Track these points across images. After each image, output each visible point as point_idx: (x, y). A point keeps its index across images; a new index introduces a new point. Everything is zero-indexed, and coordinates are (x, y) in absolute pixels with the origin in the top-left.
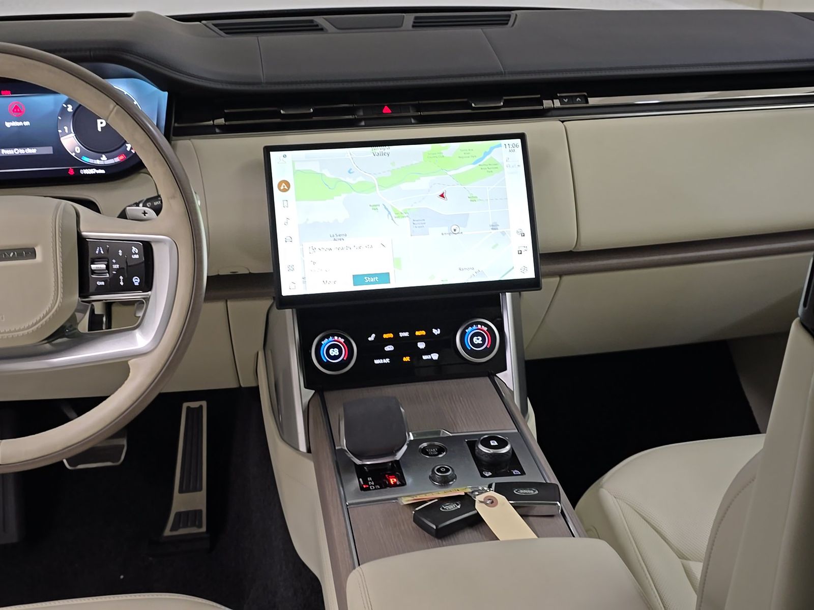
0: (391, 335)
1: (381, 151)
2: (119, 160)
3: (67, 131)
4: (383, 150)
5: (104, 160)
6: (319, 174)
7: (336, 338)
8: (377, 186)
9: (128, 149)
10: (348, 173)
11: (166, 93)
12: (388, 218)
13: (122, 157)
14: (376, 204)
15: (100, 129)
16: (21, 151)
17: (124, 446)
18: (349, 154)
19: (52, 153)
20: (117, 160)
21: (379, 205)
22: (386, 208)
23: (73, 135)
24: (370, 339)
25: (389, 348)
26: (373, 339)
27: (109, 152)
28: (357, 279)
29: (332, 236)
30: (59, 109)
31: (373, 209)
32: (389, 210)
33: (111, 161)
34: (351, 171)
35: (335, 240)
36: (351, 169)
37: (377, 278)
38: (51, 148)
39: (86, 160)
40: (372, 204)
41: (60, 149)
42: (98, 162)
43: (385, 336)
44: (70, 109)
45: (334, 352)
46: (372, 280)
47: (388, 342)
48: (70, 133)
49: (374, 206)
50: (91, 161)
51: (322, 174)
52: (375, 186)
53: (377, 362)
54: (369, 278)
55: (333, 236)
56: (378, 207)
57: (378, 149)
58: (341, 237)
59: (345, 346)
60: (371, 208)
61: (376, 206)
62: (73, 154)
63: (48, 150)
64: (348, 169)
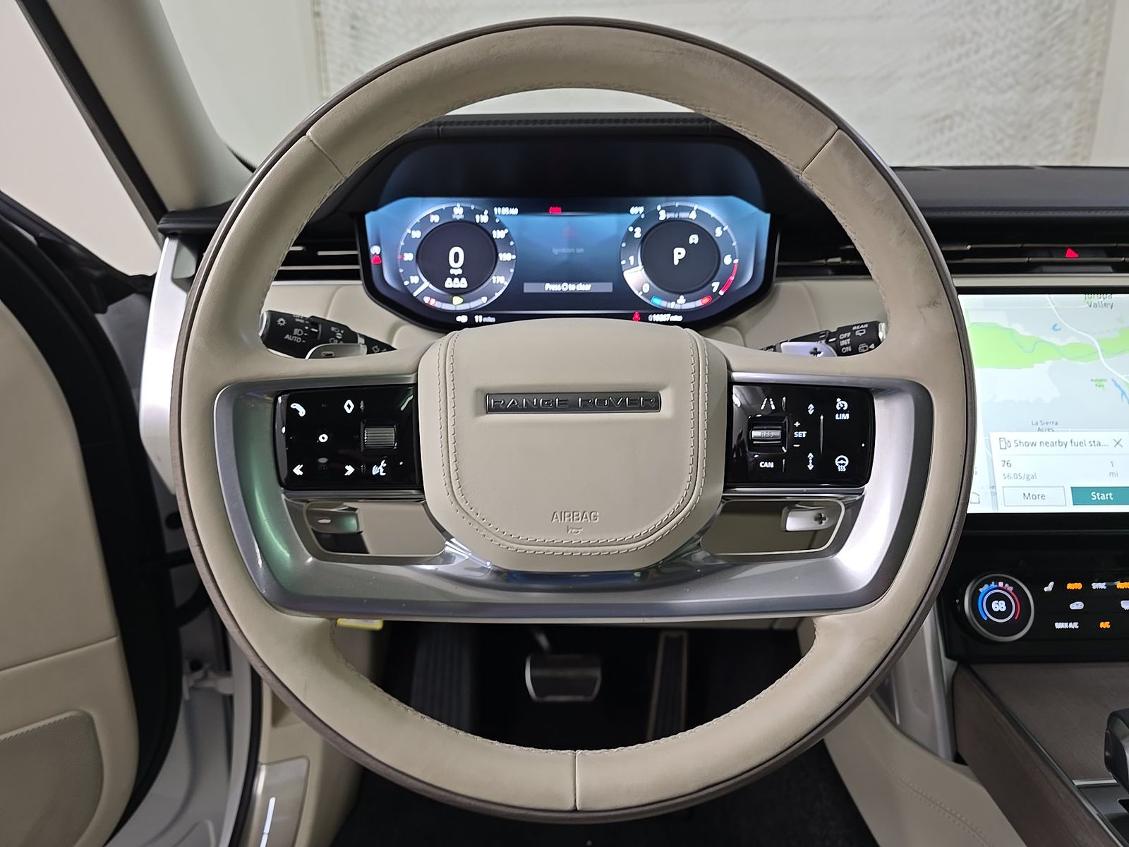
0: (1078, 586)
1: (1100, 300)
2: (701, 304)
3: (632, 263)
4: (1102, 299)
5: (681, 303)
6: (1006, 329)
7: (1001, 584)
8: (1100, 353)
9: (714, 290)
10: (1053, 331)
11: (768, 216)
12: (1122, 400)
13: (706, 300)
14: (1101, 378)
15: (676, 262)
16: (571, 287)
17: (595, 680)
18: (1050, 303)
19: (611, 290)
20: (699, 303)
21: (1106, 380)
22: (1116, 384)
23: (641, 266)
24: (1046, 589)
25: (1077, 606)
26: (1051, 589)
27: (689, 293)
28: (1080, 494)
29: (1034, 423)
30: (623, 233)
31: (1096, 385)
32: (1123, 388)
33: (691, 305)
34: (1057, 328)
35: (1039, 430)
36: (1056, 325)
37: (1111, 494)
38: (611, 284)
39: (657, 302)
40: (1094, 379)
41: (622, 285)
42: (672, 305)
43: (1070, 586)
44: (638, 233)
45: (999, 606)
46: (1103, 498)
47: (1075, 596)
48: (636, 265)
49: (1096, 380)
50: (663, 304)
51: (1011, 329)
52: (1097, 352)
53: (1059, 626)
54: (1098, 494)
55: (1037, 424)
56: (1104, 383)
57: (1096, 298)
58: (1050, 426)
59: (1016, 598)
60: (1094, 383)
61: (1101, 380)
62: (639, 295)
63: (607, 287)
64: (1053, 324)
